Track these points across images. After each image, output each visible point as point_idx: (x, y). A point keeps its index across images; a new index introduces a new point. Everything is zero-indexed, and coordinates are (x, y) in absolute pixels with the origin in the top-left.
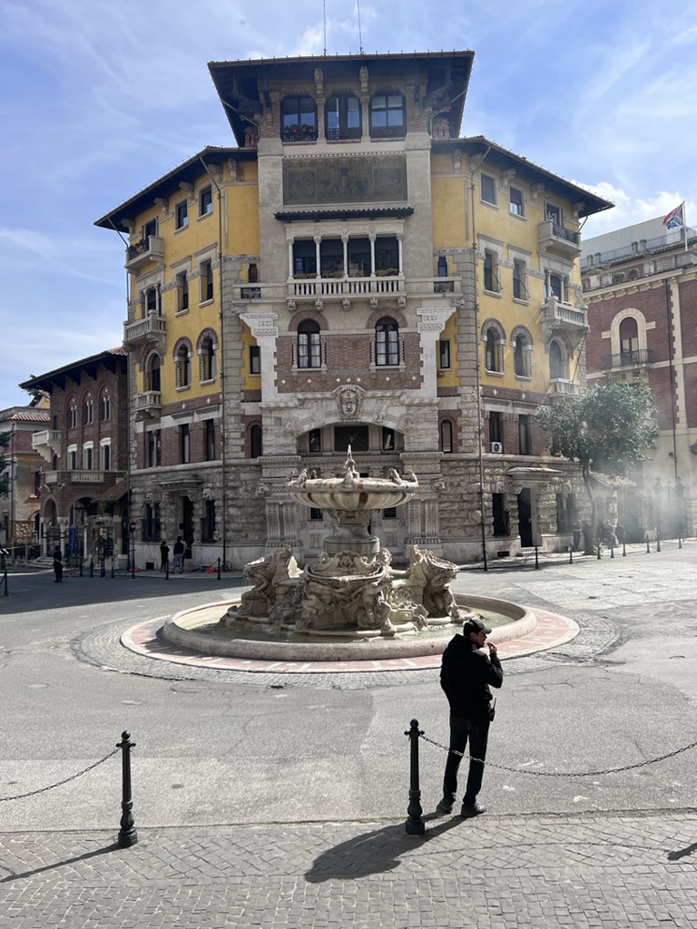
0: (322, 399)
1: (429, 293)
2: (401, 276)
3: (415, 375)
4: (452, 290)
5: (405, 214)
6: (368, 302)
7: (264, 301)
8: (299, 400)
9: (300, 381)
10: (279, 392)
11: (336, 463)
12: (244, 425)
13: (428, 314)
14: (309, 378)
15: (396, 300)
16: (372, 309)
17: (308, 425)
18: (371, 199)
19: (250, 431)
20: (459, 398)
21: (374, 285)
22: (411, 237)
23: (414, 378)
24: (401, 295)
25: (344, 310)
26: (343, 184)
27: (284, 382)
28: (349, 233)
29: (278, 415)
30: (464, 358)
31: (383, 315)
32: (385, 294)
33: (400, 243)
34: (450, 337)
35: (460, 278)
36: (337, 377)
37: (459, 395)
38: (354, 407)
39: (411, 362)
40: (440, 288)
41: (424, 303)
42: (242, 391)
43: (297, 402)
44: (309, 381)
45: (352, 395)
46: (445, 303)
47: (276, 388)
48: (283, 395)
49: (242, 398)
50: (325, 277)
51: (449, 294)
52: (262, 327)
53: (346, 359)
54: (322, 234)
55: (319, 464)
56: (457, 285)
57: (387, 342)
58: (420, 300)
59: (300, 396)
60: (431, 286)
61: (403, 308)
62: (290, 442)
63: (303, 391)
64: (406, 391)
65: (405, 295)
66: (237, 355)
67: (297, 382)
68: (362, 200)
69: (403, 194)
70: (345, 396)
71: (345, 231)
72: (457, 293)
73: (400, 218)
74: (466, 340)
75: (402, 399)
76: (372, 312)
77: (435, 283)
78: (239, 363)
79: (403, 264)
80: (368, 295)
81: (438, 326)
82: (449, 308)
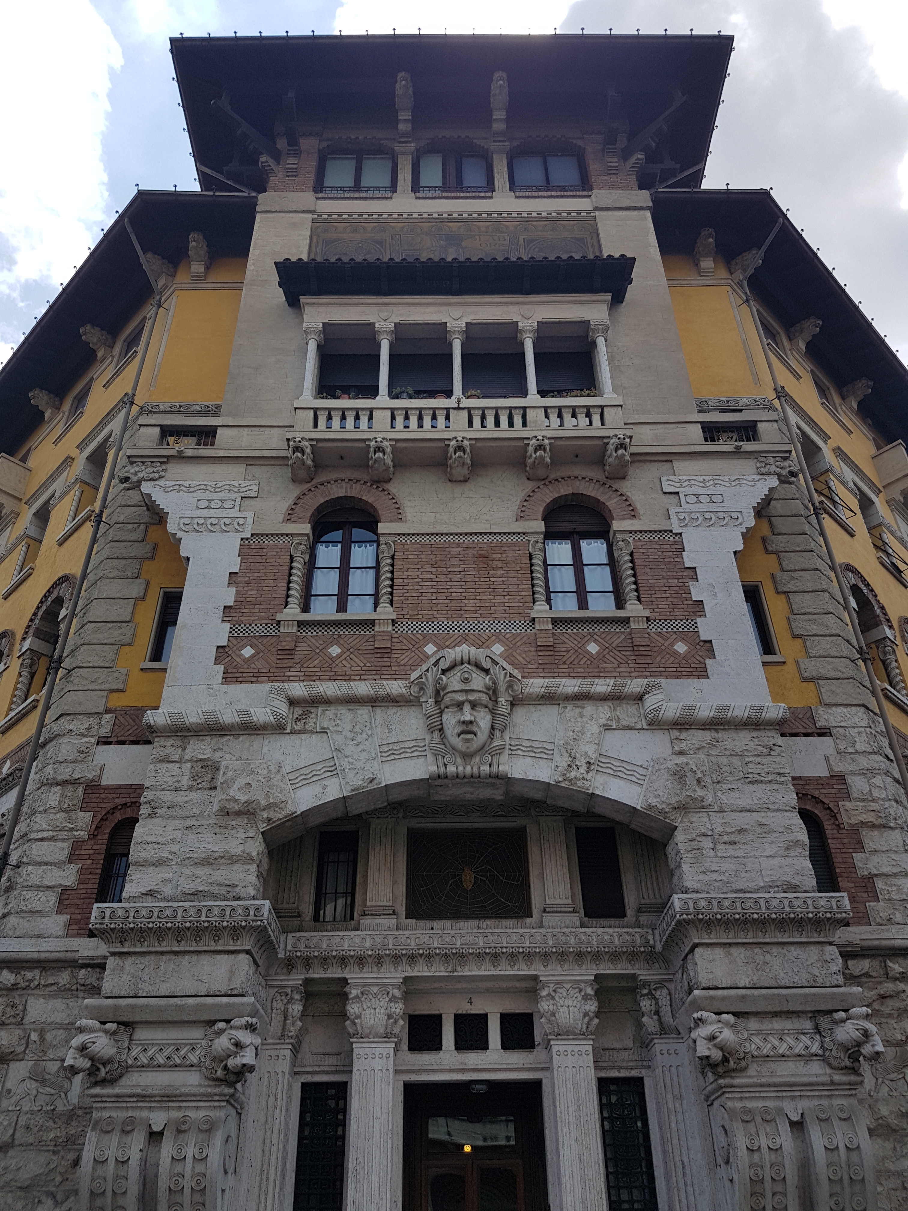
0: (373, 701)
2: (610, 397)
3: (683, 637)
7: (222, 453)
8: (292, 702)
9: (302, 650)
10: (228, 678)
12: (88, 816)
14: (336, 641)
17: (316, 789)
19: (104, 838)
20: (827, 740)
21: (537, 417)
23: (681, 648)
27: (248, 652)
28: (468, 321)
29: (207, 754)
31: (565, 490)
32: (569, 433)
33: (601, 341)
36: (427, 639)
37: (825, 732)
38: (484, 720)
39: (664, 606)
41: (682, 465)
42: (108, 711)
43: (283, 708)
44: (335, 650)
46: (747, 466)
47: (221, 668)
48: (237, 690)
49: (105, 731)
50: (401, 397)
52: (205, 513)
53: (457, 592)
54: (395, 319)
57: (578, 564)
58: (669, 459)
59: (297, 689)
60: (694, 431)
62: (237, 850)
63: (309, 678)
64: (662, 680)
66: (123, 611)
67: (290, 652)
71: (456, 312)
75: (650, 701)
76: (531, 485)
78: (124, 633)
80: (522, 432)
81: (734, 518)
82: (757, 477)
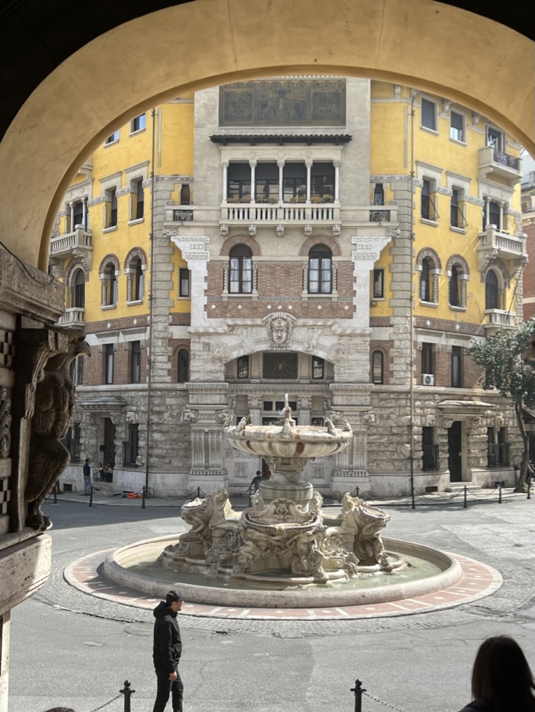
0: (252, 326)
1: (365, 222)
2: (336, 204)
3: (348, 304)
4: (388, 220)
5: (343, 140)
6: (301, 229)
7: (196, 224)
8: (229, 326)
9: (230, 307)
10: (209, 316)
11: (264, 391)
12: (171, 348)
13: (363, 243)
14: (240, 303)
15: (330, 228)
16: (306, 236)
17: (237, 352)
18: (309, 123)
19: (177, 355)
20: (392, 328)
21: (308, 212)
22: (348, 163)
23: (346, 307)
24: (336, 222)
25: (277, 236)
26: (281, 107)
27: (214, 307)
28: (285, 159)
29: (206, 341)
30: (398, 288)
31: (317, 242)
32: (320, 222)
33: (337, 170)
34: (384, 265)
35: (396, 207)
36: (268, 303)
37: (392, 326)
38: (284, 335)
39: (344, 292)
40: (375, 217)
41: (360, 232)
42: (170, 314)
43: (226, 328)
44: (240, 307)
45: (283, 323)
46: (381, 232)
47: (206, 313)
48: (212, 320)
49: (171, 321)
50: (259, 202)
51: (384, 224)
52: (193, 251)
53: (278, 285)
54: (257, 158)
55: (246, 391)
56: (393, 214)
57: (320, 270)
58: (355, 228)
59: (230, 322)
60: (367, 214)
61: (338, 236)
62: (218, 368)
63: (233, 317)
64: (338, 320)
65: (340, 223)
66: (167, 277)
67: (227, 307)
68: (299, 124)
69: (341, 120)
70: (276, 324)
71: (281, 155)
72: (393, 222)
73: (337, 145)
74: (400, 270)
75: (333, 328)
76: (306, 238)
77: (371, 211)
78: (168, 285)
79: (340, 192)
80: (302, 222)
81: (373, 255)
82: (384, 237)
